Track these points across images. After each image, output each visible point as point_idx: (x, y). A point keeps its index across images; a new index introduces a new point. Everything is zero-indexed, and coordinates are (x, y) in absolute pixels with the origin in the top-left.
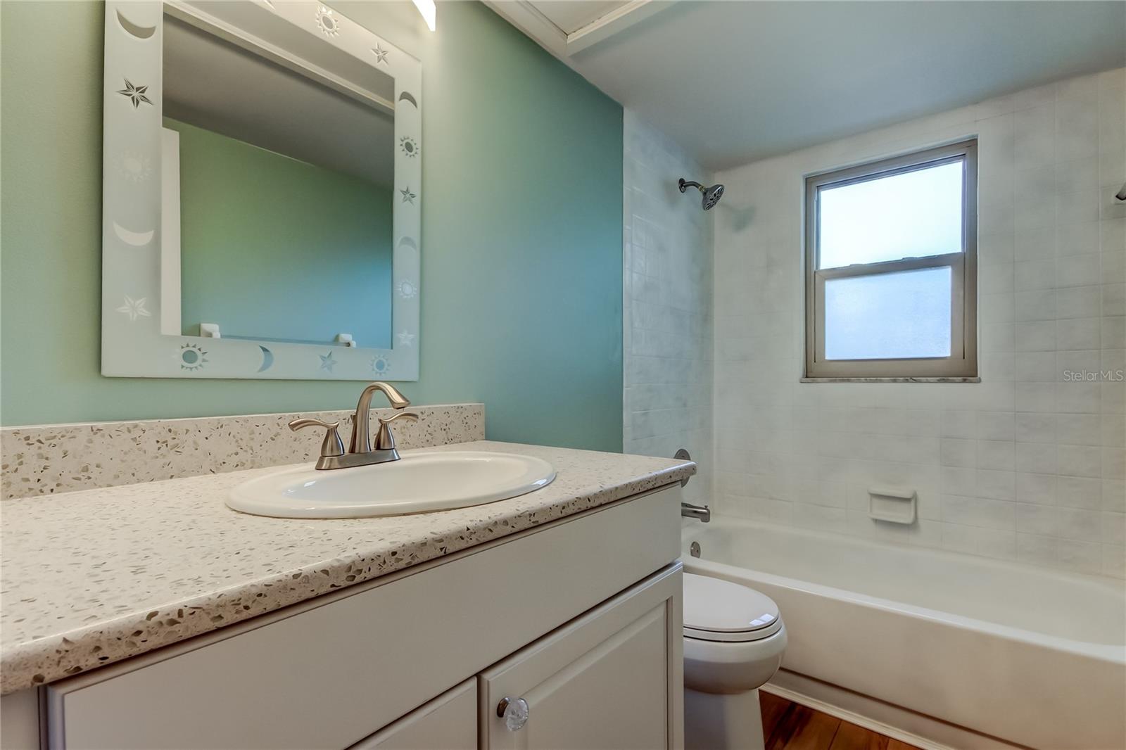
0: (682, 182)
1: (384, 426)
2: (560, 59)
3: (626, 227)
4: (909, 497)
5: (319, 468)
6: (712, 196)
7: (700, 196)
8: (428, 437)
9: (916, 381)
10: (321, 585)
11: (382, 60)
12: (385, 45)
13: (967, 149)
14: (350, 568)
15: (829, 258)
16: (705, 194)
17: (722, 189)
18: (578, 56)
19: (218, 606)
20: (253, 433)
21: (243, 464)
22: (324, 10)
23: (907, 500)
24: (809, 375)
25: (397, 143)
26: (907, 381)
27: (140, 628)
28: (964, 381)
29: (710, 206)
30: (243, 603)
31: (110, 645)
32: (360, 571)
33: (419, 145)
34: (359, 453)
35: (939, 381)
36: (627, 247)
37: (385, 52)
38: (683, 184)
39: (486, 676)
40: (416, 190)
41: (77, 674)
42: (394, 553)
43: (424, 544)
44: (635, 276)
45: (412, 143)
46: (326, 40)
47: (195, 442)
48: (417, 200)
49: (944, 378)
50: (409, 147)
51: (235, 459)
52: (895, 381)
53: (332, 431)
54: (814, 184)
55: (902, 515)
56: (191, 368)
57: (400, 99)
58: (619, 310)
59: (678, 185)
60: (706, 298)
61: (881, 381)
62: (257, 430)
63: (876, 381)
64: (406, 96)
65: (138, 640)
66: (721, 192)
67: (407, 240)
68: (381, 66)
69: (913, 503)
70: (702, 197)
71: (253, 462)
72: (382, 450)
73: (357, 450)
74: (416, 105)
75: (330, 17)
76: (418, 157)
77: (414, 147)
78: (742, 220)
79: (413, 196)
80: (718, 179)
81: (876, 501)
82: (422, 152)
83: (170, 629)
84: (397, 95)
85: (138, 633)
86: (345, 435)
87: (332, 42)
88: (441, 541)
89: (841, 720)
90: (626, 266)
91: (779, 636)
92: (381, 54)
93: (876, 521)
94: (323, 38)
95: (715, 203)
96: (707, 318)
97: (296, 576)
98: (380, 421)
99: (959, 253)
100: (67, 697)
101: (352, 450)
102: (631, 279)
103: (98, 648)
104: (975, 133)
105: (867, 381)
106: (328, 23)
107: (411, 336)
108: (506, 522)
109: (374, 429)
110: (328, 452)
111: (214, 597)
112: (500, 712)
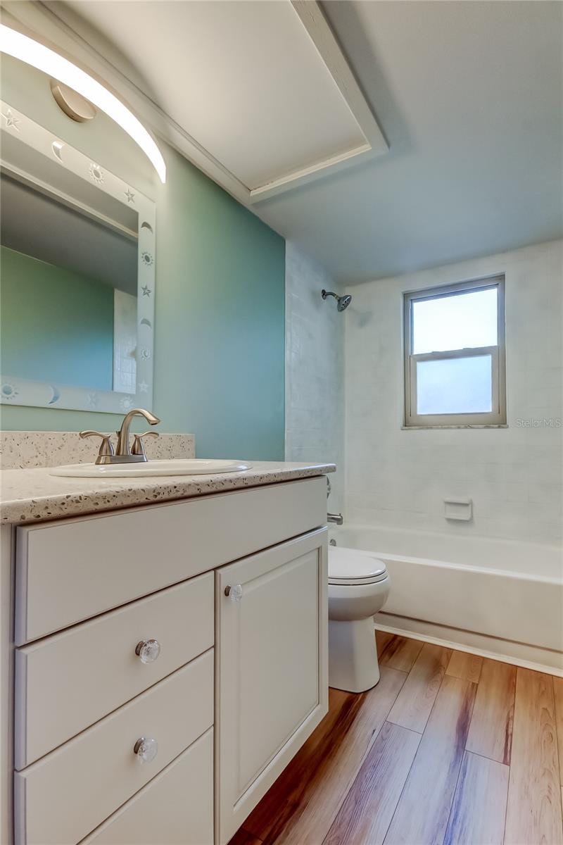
0: (323, 291)
1: (138, 439)
2: (245, 205)
3: (287, 321)
4: (467, 503)
5: (97, 463)
6: (344, 303)
7: (335, 302)
8: (158, 454)
9: (471, 428)
10: (142, 498)
11: (131, 201)
12: (133, 191)
13: (499, 280)
14: (154, 491)
15: (419, 348)
16: (339, 301)
17: (351, 298)
18: (256, 205)
19: (96, 498)
20: (47, 443)
21: (41, 464)
22: (94, 166)
23: (466, 505)
24: (407, 424)
25: (140, 255)
26: (466, 428)
27: (64, 501)
28: (499, 427)
29: (342, 310)
30: (107, 499)
31: (52, 507)
32: (159, 493)
33: (154, 258)
34: (123, 455)
35: (485, 428)
36: (288, 334)
37: (132, 195)
38: (324, 293)
39: (219, 571)
40: (151, 288)
41: (39, 522)
42: (175, 487)
43: (190, 485)
44: (293, 354)
45: (149, 256)
46: (96, 185)
47: (10, 447)
48: (152, 294)
49: (488, 426)
50: (147, 259)
51: (36, 461)
52: (459, 428)
53: (106, 440)
54: (409, 298)
55: (463, 514)
56: (8, 398)
57: (143, 226)
58: (282, 376)
59: (321, 295)
60: (339, 372)
61: (451, 428)
62: (50, 442)
63: (448, 428)
64: (145, 225)
65: (63, 507)
66: (349, 300)
67: (145, 322)
68: (130, 204)
69: (470, 506)
70: (337, 303)
71: (47, 463)
72: (136, 454)
73: (121, 453)
74: (152, 231)
75: (98, 171)
76: (153, 266)
77: (151, 259)
78: (363, 320)
79: (149, 291)
80: (348, 291)
81: (448, 507)
82: (156, 262)
83: (76, 505)
84: (140, 225)
85: (63, 504)
86: (114, 442)
87: (99, 187)
88: (198, 485)
89: (425, 642)
90: (287, 347)
91: (386, 581)
92: (130, 196)
93: (449, 520)
94: (93, 183)
95: (346, 307)
96: (339, 386)
97: (130, 490)
98: (135, 436)
99: (495, 346)
100: (30, 533)
101: (118, 454)
102: (290, 356)
103: (47, 508)
104: (502, 271)
105: (442, 428)
106: (97, 174)
107: (146, 386)
108: (231, 481)
109: (132, 441)
110: (104, 453)
111: (94, 493)
112: (227, 594)
